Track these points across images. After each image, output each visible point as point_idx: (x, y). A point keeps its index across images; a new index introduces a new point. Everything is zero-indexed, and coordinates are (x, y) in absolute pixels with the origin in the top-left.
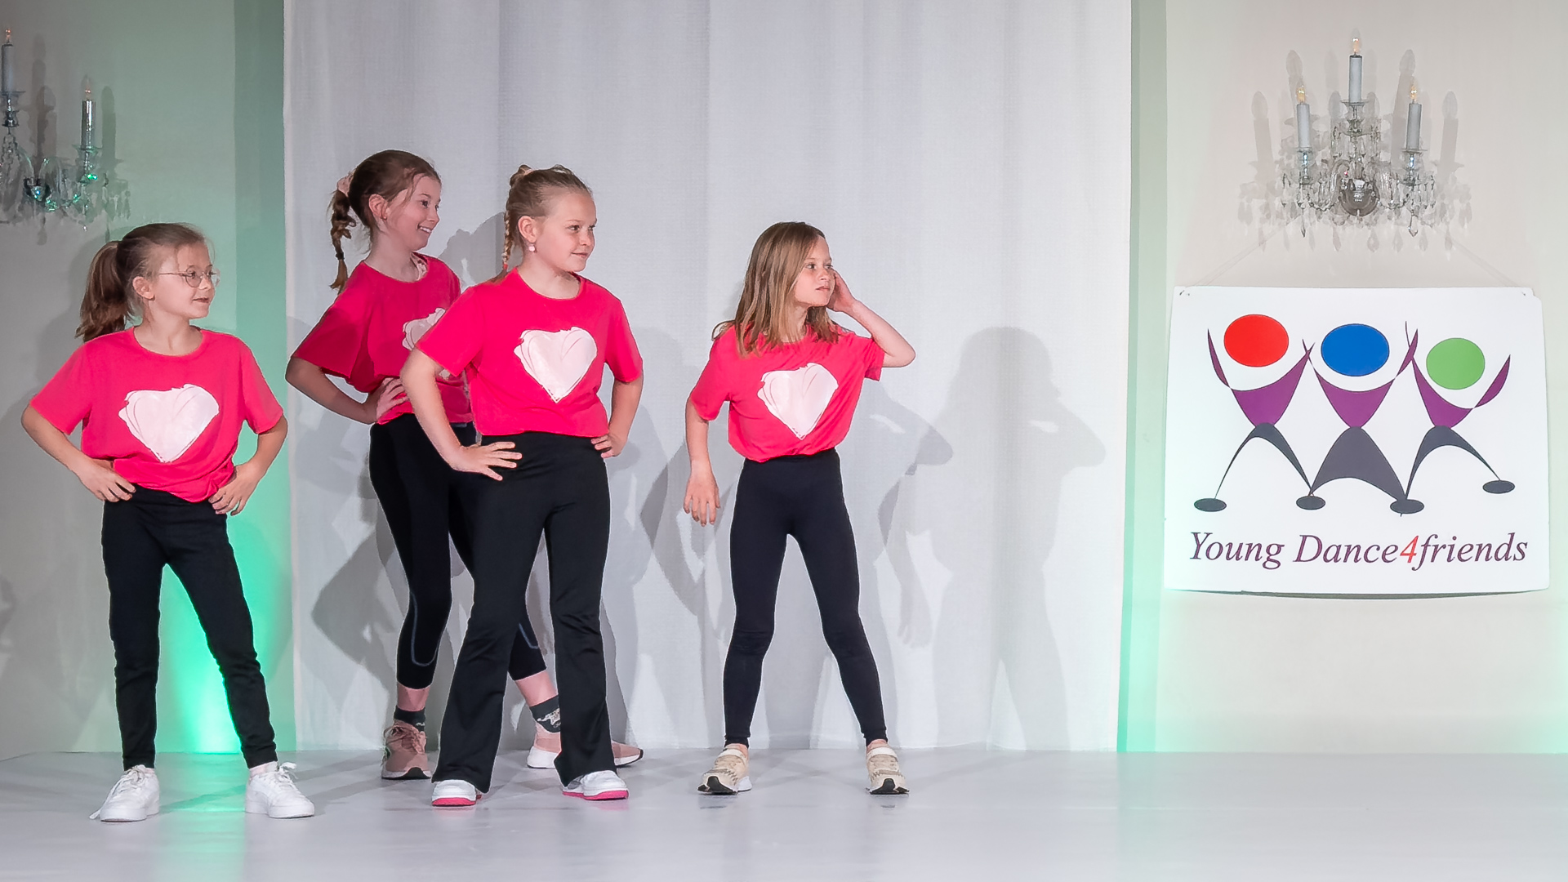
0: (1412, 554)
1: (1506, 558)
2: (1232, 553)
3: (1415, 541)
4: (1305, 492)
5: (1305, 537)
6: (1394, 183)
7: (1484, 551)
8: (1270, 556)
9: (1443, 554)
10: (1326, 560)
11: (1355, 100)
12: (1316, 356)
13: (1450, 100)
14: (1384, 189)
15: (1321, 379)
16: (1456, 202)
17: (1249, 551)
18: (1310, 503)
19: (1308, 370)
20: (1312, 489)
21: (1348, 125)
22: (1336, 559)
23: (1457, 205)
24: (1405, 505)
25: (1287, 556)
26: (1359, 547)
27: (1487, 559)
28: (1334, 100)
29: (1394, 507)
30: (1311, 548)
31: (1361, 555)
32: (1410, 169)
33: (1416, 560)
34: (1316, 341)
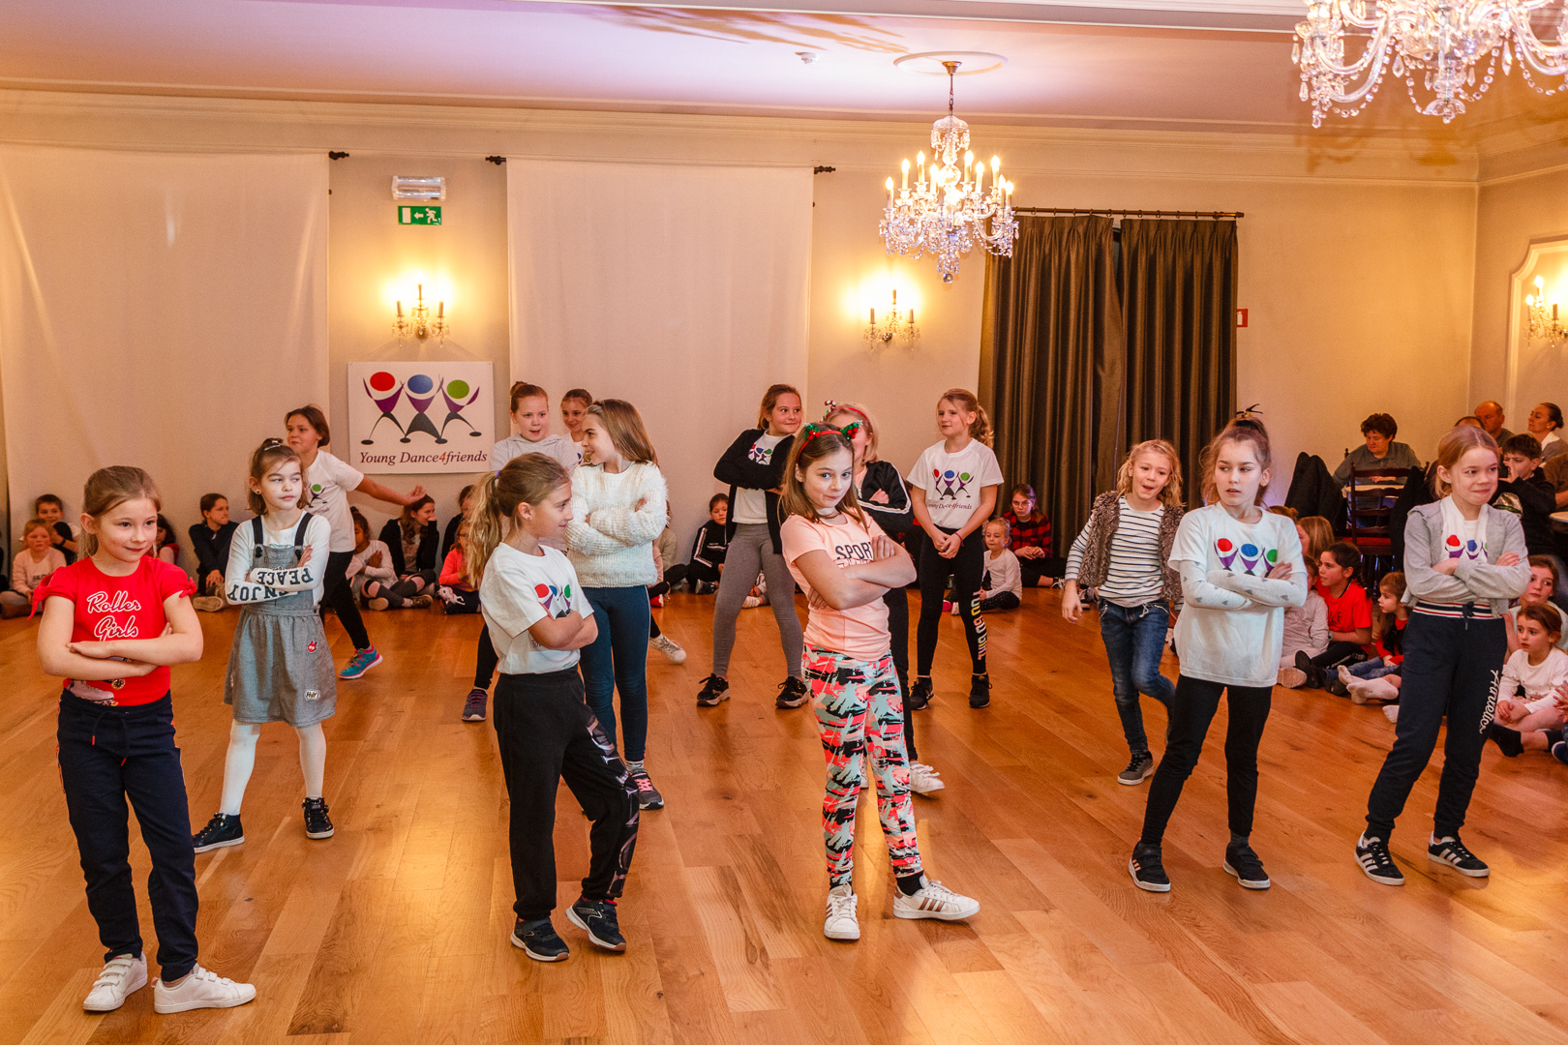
0: (444, 459)
1: (479, 460)
2: (377, 460)
3: (445, 454)
4: (403, 436)
5: (403, 453)
7: (470, 457)
8: (391, 460)
9: (455, 459)
10: (411, 462)
12: (406, 386)
15: (409, 396)
17: (383, 459)
18: (405, 440)
19: (403, 392)
20: (406, 436)
22: (415, 462)
24: (441, 441)
25: (397, 460)
26: (424, 457)
27: (471, 460)
29: (436, 442)
30: (406, 457)
31: (425, 460)
33: (445, 461)
34: (406, 381)
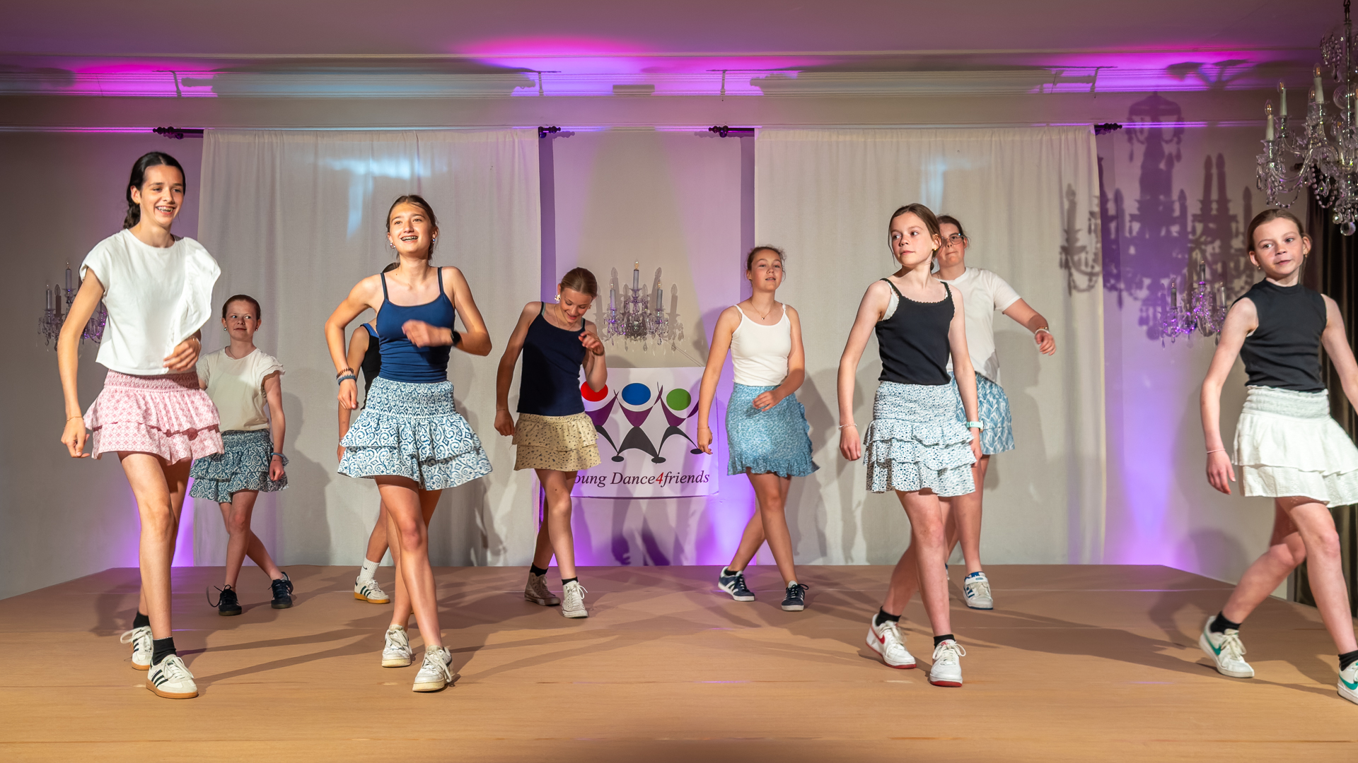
0: (661, 480)
1: (701, 481)
3: (662, 475)
4: (615, 454)
5: (615, 474)
6: (651, 324)
9: (674, 480)
10: (624, 483)
11: (636, 288)
13: (674, 288)
14: (648, 325)
15: (623, 408)
16: (677, 330)
17: (592, 479)
19: (616, 403)
20: (619, 453)
21: (632, 299)
22: (629, 482)
23: (678, 332)
26: (638, 478)
27: (692, 482)
28: (626, 286)
31: (639, 481)
32: (658, 317)
34: (620, 390)
